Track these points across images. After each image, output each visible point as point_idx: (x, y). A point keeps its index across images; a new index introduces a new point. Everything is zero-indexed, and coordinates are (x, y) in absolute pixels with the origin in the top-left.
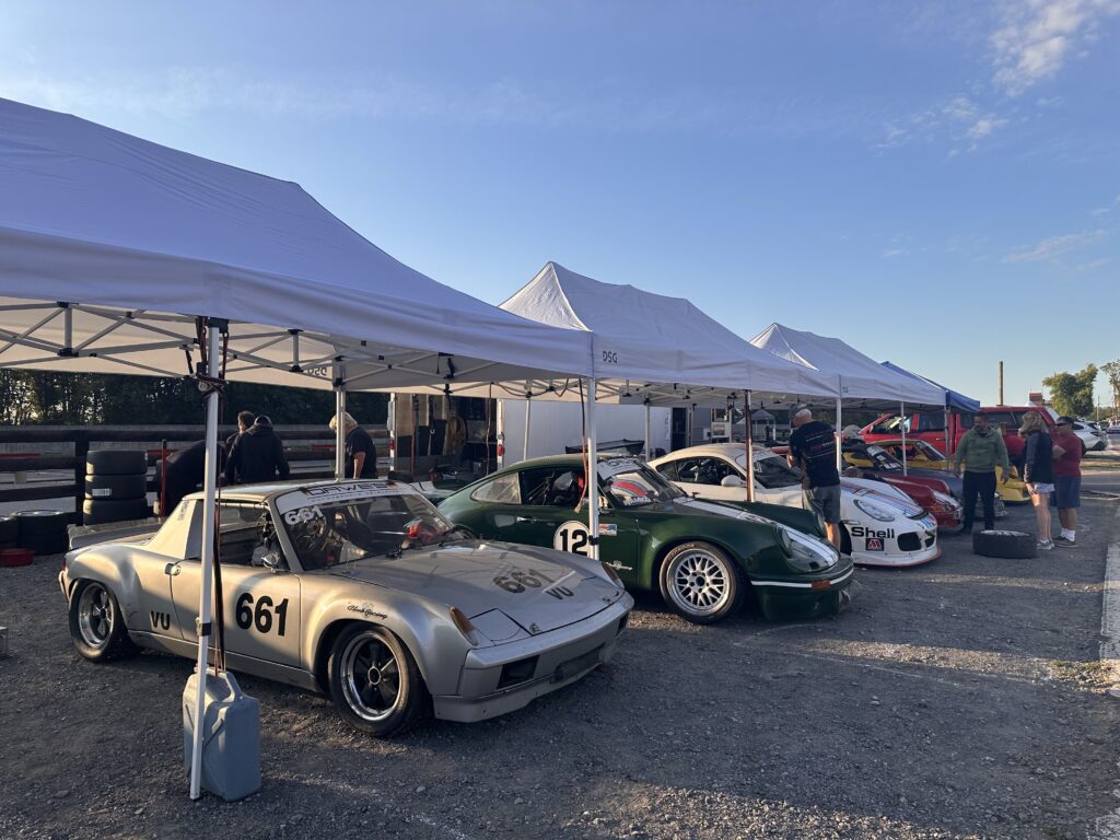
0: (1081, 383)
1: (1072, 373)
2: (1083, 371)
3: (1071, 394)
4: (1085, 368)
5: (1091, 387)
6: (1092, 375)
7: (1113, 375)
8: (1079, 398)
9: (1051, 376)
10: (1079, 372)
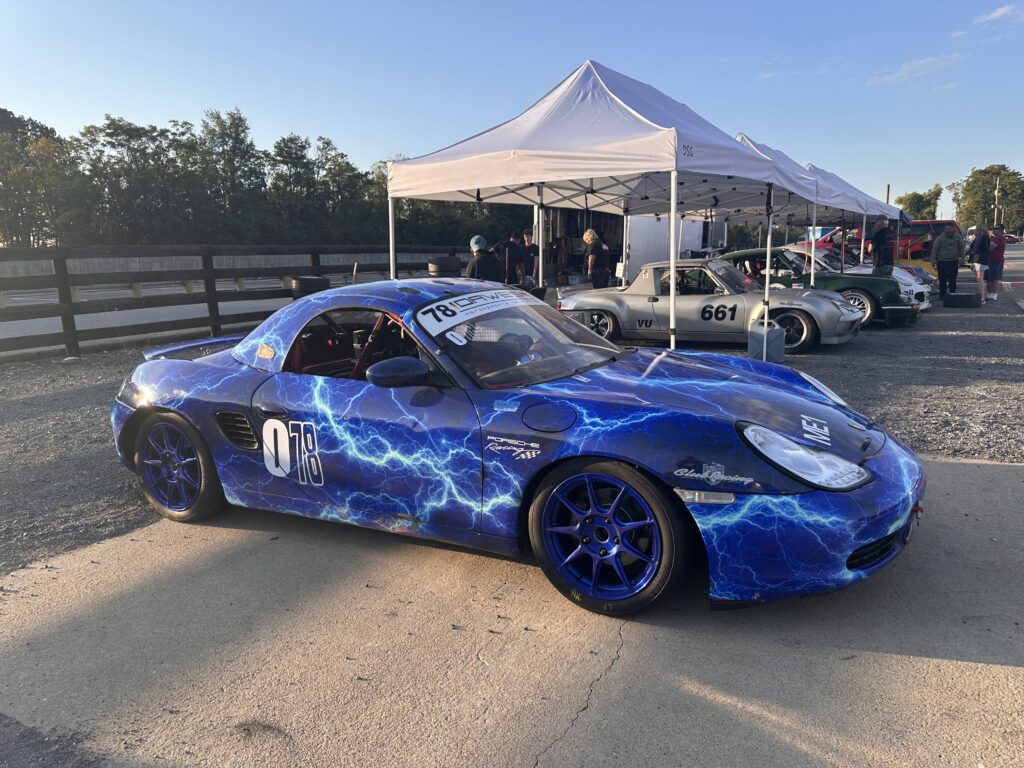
0: (927, 201)
1: (921, 193)
2: (930, 191)
3: (918, 211)
4: (932, 188)
5: (935, 205)
6: (937, 193)
7: (956, 194)
8: (925, 215)
9: (902, 195)
10: (927, 192)
